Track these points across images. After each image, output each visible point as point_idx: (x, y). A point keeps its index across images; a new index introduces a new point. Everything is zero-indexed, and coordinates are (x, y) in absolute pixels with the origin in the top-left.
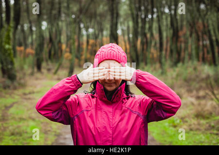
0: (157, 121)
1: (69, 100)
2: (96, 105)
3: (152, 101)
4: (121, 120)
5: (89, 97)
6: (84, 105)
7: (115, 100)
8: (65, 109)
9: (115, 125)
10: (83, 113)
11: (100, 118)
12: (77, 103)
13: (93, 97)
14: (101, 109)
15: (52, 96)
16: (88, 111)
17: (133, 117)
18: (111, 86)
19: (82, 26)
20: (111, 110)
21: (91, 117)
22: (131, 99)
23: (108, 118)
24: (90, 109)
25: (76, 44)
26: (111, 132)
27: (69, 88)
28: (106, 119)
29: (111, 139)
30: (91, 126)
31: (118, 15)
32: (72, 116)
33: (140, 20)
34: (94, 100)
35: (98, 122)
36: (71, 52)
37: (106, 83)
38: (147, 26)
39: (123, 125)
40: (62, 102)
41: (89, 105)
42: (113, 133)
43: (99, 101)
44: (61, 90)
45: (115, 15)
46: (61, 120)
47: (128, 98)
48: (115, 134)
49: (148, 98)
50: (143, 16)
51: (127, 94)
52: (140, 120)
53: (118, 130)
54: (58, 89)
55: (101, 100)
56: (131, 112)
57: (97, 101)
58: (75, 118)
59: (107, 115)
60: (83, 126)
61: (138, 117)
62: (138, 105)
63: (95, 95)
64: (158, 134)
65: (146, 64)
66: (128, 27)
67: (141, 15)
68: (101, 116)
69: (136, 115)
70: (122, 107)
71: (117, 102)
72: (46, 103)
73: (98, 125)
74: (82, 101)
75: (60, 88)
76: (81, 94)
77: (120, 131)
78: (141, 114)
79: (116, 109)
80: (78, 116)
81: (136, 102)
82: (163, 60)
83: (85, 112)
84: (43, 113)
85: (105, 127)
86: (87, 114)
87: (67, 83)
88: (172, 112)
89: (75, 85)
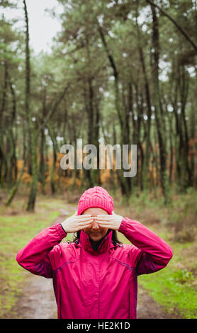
0: (147, 274)
1: (53, 251)
2: (81, 256)
3: (141, 253)
4: (108, 273)
5: (73, 247)
6: (68, 256)
7: (101, 251)
8: (47, 261)
9: (102, 278)
10: (67, 265)
11: (85, 271)
12: (60, 254)
13: (77, 247)
14: (86, 261)
15: (35, 247)
16: (72, 263)
17: (122, 269)
18: (97, 236)
19: (46, 132)
20: (97, 262)
21: (76, 269)
22: (118, 250)
23: (95, 271)
24: (74, 260)
25: (39, 160)
26: (97, 285)
27: (53, 238)
28: (92, 272)
29: (98, 294)
30: (76, 279)
31: (99, 117)
32: (54, 269)
33: (131, 124)
34: (79, 250)
35: (83, 275)
36: (30, 173)
37: (91, 232)
38: (142, 131)
39: (110, 278)
40: (45, 253)
41: (73, 257)
42: (100, 288)
43: (84, 252)
44: (44, 240)
45: (95, 117)
46: (43, 273)
47: (115, 248)
48: (102, 288)
49: (137, 248)
50: (136, 118)
51: (114, 244)
52: (129, 273)
53: (105, 283)
54: (41, 240)
55: (86, 250)
56: (119, 264)
57: (81, 251)
58: (59, 270)
59: (93, 267)
60: (67, 280)
61: (126, 269)
62: (126, 256)
63: (79, 245)
64: (159, 293)
65: (142, 189)
66: (114, 134)
67: (133, 116)
68: (87, 269)
69: (124, 268)
70: (109, 258)
71: (104, 252)
72: (28, 255)
73: (84, 279)
74: (65, 251)
75: (44, 238)
76: (64, 244)
77: (108, 285)
78: (130, 266)
79: (103, 261)
80: (61, 269)
81: (124, 252)
82: (167, 183)
83: (69, 265)
84: (25, 265)
85: (91, 281)
86: (71, 266)
87: (51, 232)
88: (163, 263)
89: (59, 235)
